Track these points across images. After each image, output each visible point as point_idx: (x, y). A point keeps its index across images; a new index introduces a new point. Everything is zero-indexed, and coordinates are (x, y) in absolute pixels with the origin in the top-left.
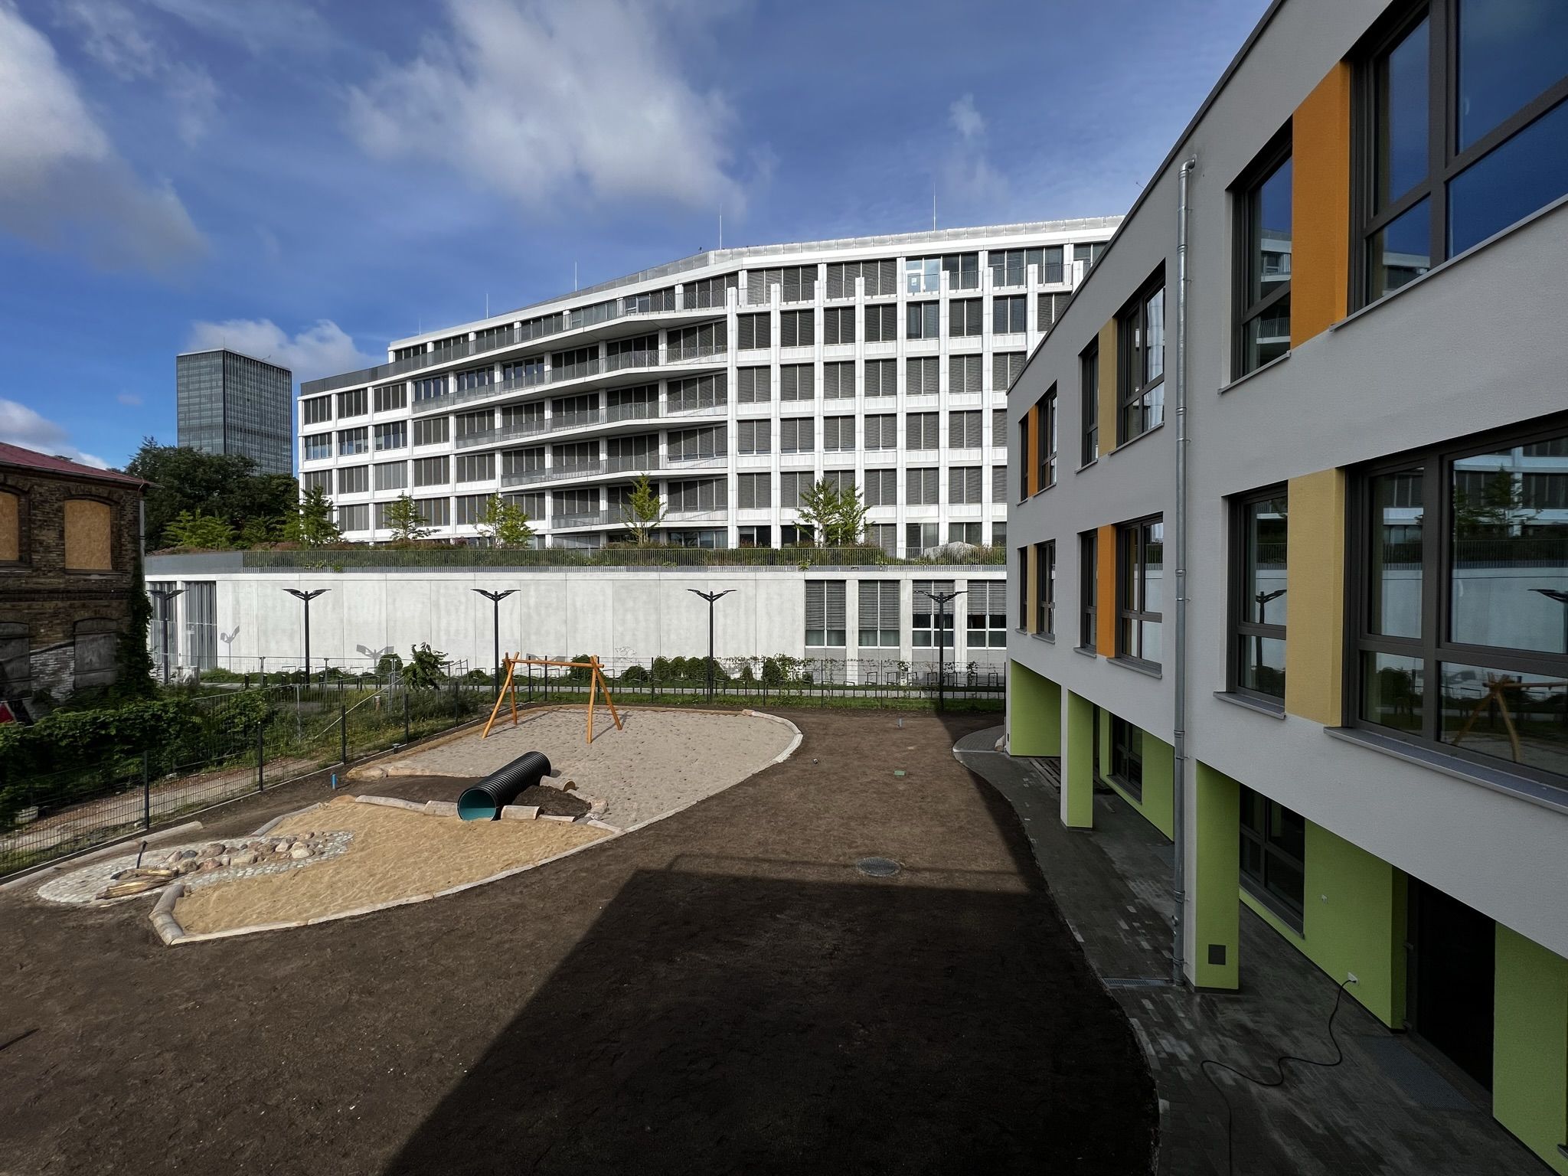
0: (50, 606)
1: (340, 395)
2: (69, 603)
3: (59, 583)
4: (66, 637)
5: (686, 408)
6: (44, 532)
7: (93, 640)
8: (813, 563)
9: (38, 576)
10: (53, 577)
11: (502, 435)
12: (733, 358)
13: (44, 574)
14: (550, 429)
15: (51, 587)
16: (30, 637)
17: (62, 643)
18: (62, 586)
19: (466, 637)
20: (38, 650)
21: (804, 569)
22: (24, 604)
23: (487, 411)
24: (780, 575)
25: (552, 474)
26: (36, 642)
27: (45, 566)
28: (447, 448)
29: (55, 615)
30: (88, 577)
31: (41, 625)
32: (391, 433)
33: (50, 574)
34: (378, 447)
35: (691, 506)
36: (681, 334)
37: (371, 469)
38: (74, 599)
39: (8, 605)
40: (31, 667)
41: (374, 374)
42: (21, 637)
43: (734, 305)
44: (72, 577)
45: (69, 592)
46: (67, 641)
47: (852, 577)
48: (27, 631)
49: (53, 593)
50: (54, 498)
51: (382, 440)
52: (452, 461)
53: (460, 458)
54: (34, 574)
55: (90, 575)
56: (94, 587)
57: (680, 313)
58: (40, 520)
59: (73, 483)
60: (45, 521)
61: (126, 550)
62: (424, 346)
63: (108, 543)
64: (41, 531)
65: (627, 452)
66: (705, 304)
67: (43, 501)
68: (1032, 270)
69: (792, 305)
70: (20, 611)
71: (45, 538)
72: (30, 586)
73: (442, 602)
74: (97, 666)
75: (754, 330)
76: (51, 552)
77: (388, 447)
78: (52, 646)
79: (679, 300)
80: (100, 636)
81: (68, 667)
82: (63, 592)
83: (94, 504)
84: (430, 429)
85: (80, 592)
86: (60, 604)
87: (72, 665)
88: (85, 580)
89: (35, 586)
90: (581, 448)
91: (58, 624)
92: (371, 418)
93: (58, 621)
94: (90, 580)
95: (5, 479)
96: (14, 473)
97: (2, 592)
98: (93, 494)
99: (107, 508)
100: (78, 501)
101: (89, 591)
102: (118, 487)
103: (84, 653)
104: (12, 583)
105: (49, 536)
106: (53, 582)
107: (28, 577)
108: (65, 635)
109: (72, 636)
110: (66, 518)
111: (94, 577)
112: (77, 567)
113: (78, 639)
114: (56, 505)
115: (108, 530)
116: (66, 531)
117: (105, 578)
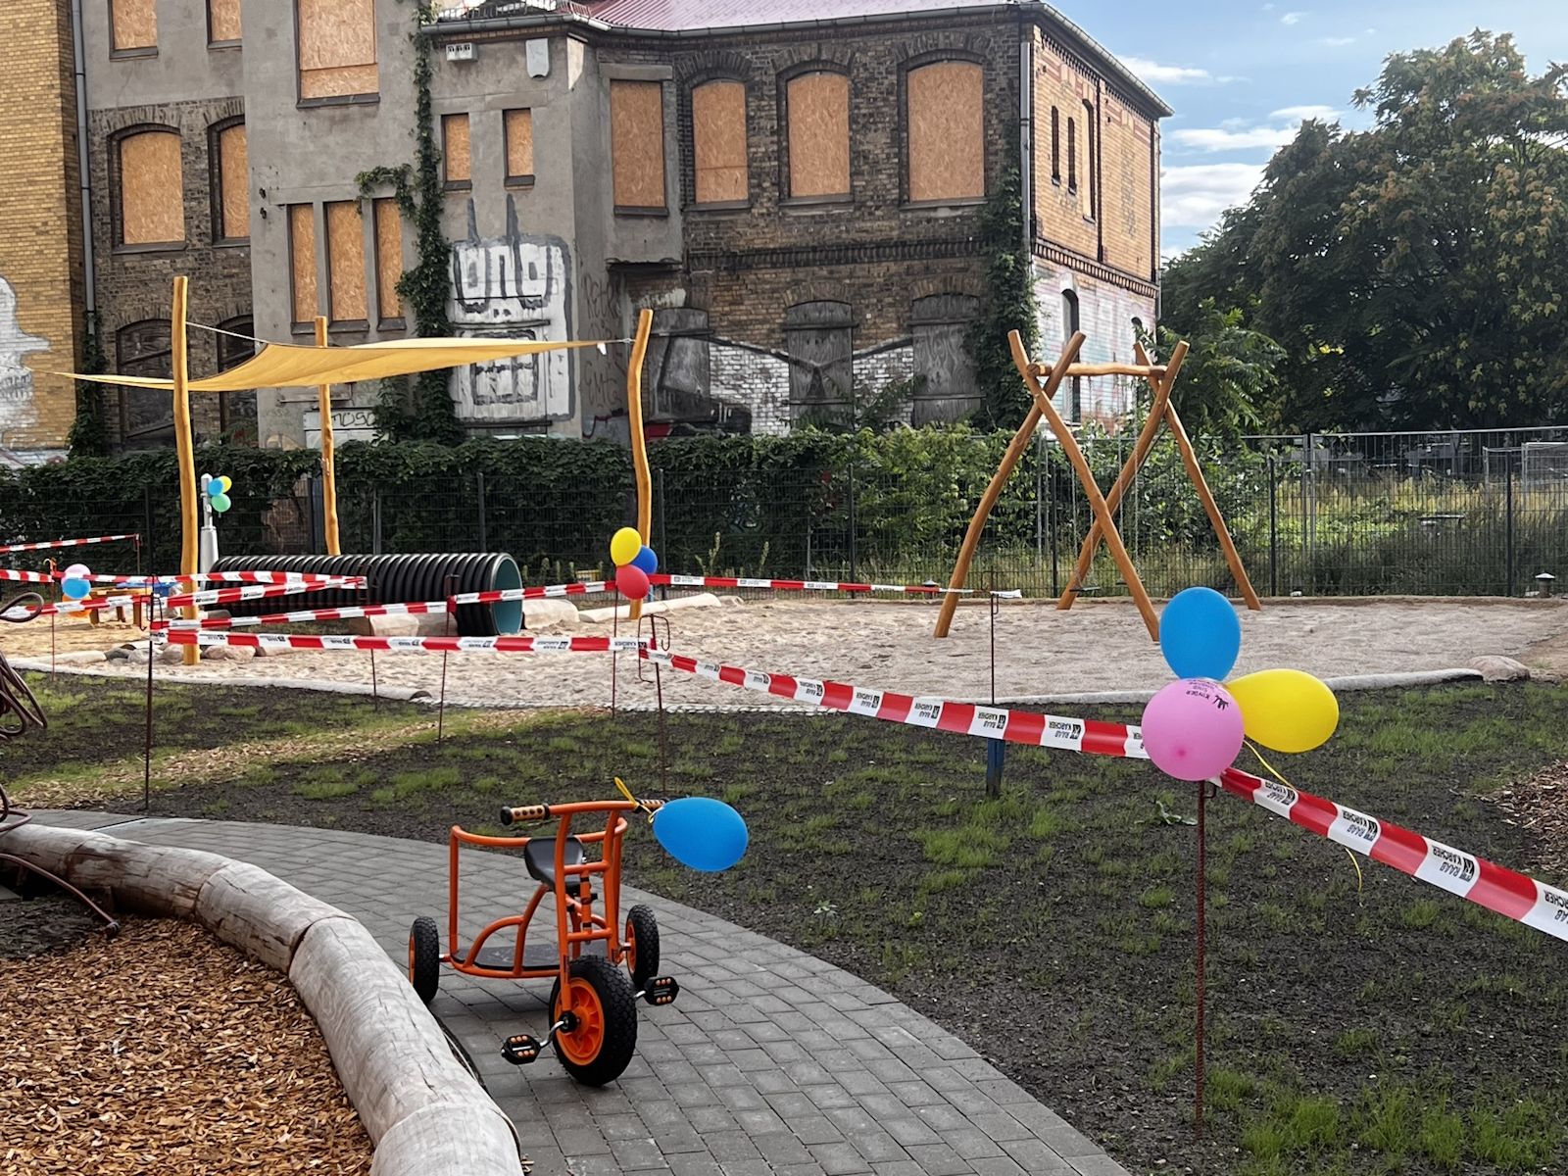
0: (879, 271)
2: (905, 264)
3: (892, 229)
4: (900, 329)
6: (871, 135)
7: (941, 336)
9: (862, 218)
10: (883, 218)
13: (870, 214)
15: (878, 237)
16: (850, 328)
17: (896, 340)
18: (895, 233)
20: (864, 351)
22: (845, 269)
26: (860, 338)
27: (872, 198)
29: (886, 287)
30: (932, 214)
31: (867, 307)
33: (878, 213)
38: (911, 258)
39: (825, 273)
40: (854, 378)
42: (841, 327)
44: (909, 215)
45: (904, 244)
46: (903, 336)
48: (849, 316)
49: (881, 249)
50: (884, 69)
54: (858, 214)
55: (935, 209)
56: (943, 232)
58: (864, 115)
59: (909, 35)
60: (871, 115)
61: (996, 154)
64: (865, 135)
67: (868, 79)
70: (839, 280)
71: (871, 147)
72: (854, 235)
74: (946, 386)
76: (879, 171)
78: (882, 344)
80: (952, 328)
81: (903, 385)
82: (896, 245)
83: (955, 66)
85: (921, 243)
86: (893, 267)
87: (910, 380)
88: (929, 221)
89: (857, 236)
91: (890, 305)
93: (890, 300)
94: (937, 219)
95: (820, 50)
96: (828, 37)
97: (814, 249)
98: (941, 47)
99: (977, 72)
100: (931, 67)
101: (933, 241)
102: (979, 24)
103: (927, 361)
104: (829, 233)
105: (878, 142)
106: (882, 226)
107: (849, 221)
108: (900, 326)
109: (911, 328)
110: (911, 104)
111: (943, 213)
112: (929, 196)
113: (919, 333)
114: (886, 82)
115: (979, 115)
116: (913, 129)
117: (959, 213)
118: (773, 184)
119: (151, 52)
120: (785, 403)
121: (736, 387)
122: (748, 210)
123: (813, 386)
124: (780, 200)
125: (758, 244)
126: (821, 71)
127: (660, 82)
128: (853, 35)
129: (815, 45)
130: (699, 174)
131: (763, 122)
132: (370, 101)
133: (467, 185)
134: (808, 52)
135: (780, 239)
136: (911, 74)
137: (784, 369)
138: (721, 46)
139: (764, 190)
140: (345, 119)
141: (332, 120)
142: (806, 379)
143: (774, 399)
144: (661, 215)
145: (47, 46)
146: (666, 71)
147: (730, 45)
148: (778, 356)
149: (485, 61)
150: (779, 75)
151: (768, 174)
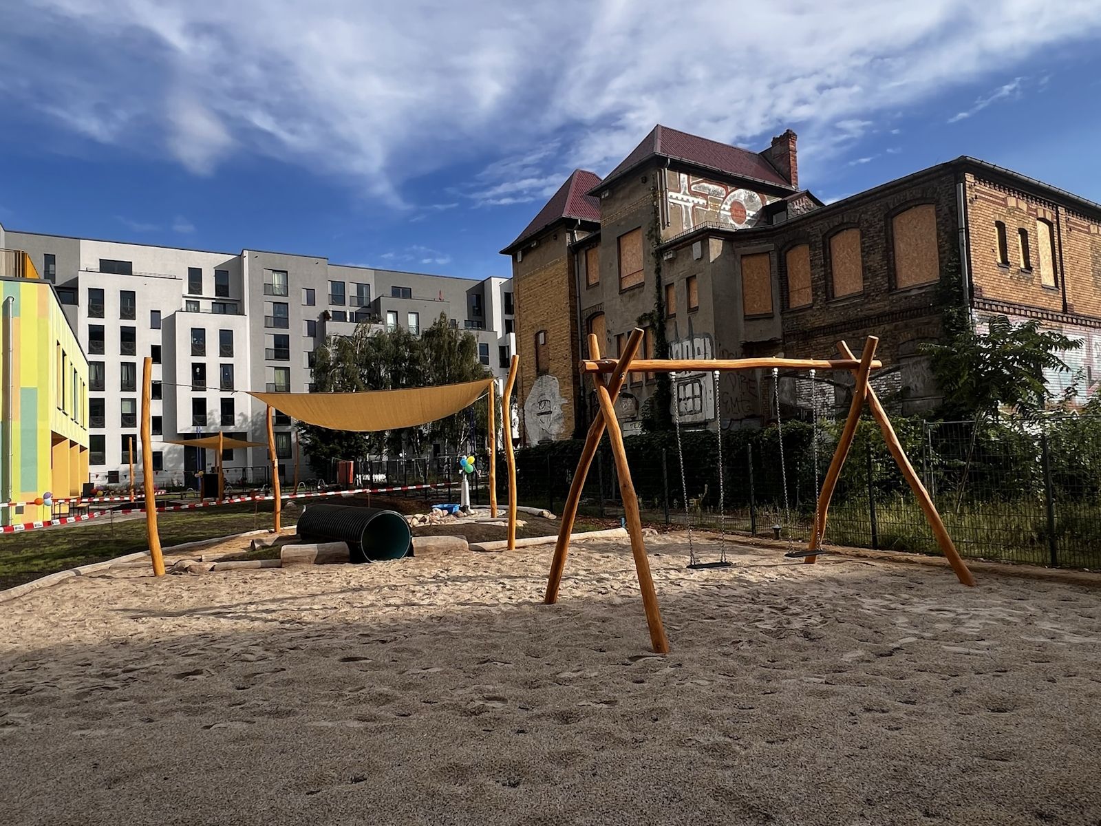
2: (894, 324)
3: (885, 306)
6: (872, 257)
7: (916, 363)
9: (868, 303)
10: (880, 301)
13: (873, 299)
15: (878, 312)
17: (891, 368)
18: (887, 308)
22: (861, 332)
27: (874, 291)
29: (884, 339)
30: (908, 294)
33: (877, 298)
38: (897, 320)
39: (850, 334)
44: (895, 297)
45: (892, 313)
46: (894, 366)
49: (880, 318)
50: (876, 219)
54: (866, 301)
55: (909, 291)
56: (914, 303)
58: (868, 247)
60: (871, 246)
63: (935, 250)
64: (868, 257)
70: (858, 338)
71: (872, 263)
72: (865, 313)
74: (921, 393)
76: (877, 275)
78: (883, 371)
80: (923, 358)
82: (888, 315)
83: (919, 209)
85: (901, 311)
86: (888, 327)
88: (906, 298)
89: (867, 313)
91: (886, 348)
93: (886, 345)
94: (911, 296)
95: (843, 218)
96: (847, 210)
97: (844, 323)
98: (908, 199)
99: (932, 209)
100: (905, 213)
101: (910, 309)
102: (929, 180)
103: (909, 378)
104: (852, 313)
105: (876, 259)
106: (880, 305)
107: (862, 305)
108: (892, 359)
109: (898, 360)
110: (896, 236)
111: (914, 292)
112: (908, 284)
113: (904, 363)
114: (878, 226)
115: (935, 234)
116: (897, 248)
117: (924, 291)
118: (823, 293)
119: (597, 284)
120: (833, 407)
121: (809, 400)
122: (811, 308)
123: (847, 397)
124: (827, 300)
125: (817, 325)
126: (847, 229)
127: (768, 252)
128: (859, 205)
129: (840, 216)
130: (791, 294)
131: (817, 262)
132: (641, 285)
133: (674, 315)
134: (837, 220)
135: (828, 320)
136: (894, 219)
137: (831, 389)
138: (795, 228)
139: (819, 296)
140: (634, 295)
141: (630, 297)
142: (844, 394)
143: (828, 405)
144: (769, 317)
145: (565, 288)
146: (771, 246)
147: (799, 226)
148: (828, 382)
149: (680, 257)
150: (824, 236)
151: (820, 288)
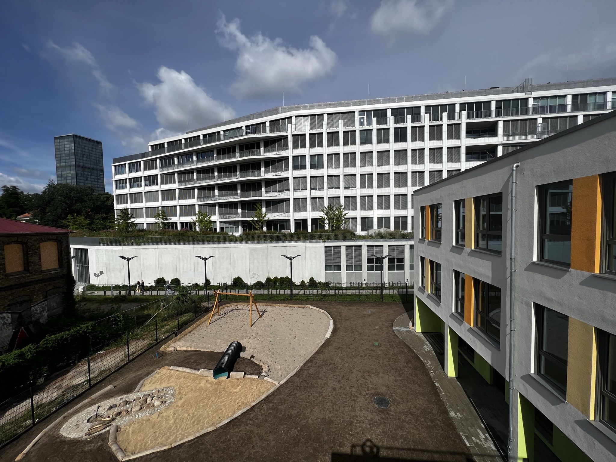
0: (37, 287)
1: (129, 163)
2: (44, 284)
3: (40, 277)
4: (43, 298)
5: (272, 172)
6: (33, 258)
7: (54, 297)
8: (328, 239)
9: (32, 276)
10: (38, 275)
11: (197, 182)
12: (290, 152)
13: (34, 274)
14: (216, 180)
15: (37, 279)
16: (30, 300)
17: (42, 300)
19: (190, 270)
20: (34, 305)
21: (324, 242)
22: (27, 288)
23: (191, 172)
24: (314, 244)
25: (218, 198)
26: (33, 302)
27: (34, 271)
28: (175, 186)
29: (39, 290)
30: (50, 273)
31: (34, 295)
32: (151, 180)
33: (36, 274)
34: (146, 185)
35: (275, 211)
36: (270, 143)
37: (143, 193)
38: (46, 282)
39: (21, 289)
40: (31, 312)
41: (143, 155)
42: (27, 301)
43: (290, 131)
44: (45, 274)
45: (44, 280)
46: (44, 299)
47: (343, 245)
48: (29, 298)
49: (38, 282)
50: (36, 243)
51: (147, 182)
52: (177, 191)
53: (180, 190)
54: (31, 275)
55: (51, 271)
56: (53, 276)
57: (268, 134)
58: (31, 253)
59: (43, 236)
60: (34, 253)
61: (64, 259)
62: (163, 144)
63: (57, 257)
65: (249, 190)
66: (278, 130)
67: (32, 245)
68: (409, 117)
69: (314, 131)
70: (26, 291)
71: (34, 260)
73: (181, 256)
74: (56, 307)
75: (299, 141)
76: (36, 265)
77: (150, 185)
78: (39, 302)
79: (268, 129)
80: (57, 295)
81: (45, 310)
82: (42, 280)
83: (51, 242)
84: (167, 178)
85: (48, 279)
86: (41, 285)
87: (47, 308)
88: (50, 274)
89: (31, 280)
90: (230, 188)
91: (41, 293)
92: (142, 173)
94: (51, 273)
95: (18, 239)
97: (18, 285)
98: (51, 239)
99: (56, 243)
100: (45, 242)
101: (51, 278)
102: (60, 234)
103: (51, 303)
106: (38, 277)
109: (46, 297)
110: (41, 250)
111: (53, 272)
112: (46, 269)
113: (48, 298)
114: (37, 246)
117: (57, 271)
118: (4, 271)
120: (10, 324)
123: (19, 317)
124: (6, 275)
126: (14, 243)
128: (27, 236)
129: (16, 238)
134: (14, 239)
135: (7, 284)
136: (41, 244)
137: (10, 315)
139: (1, 273)
142: (17, 316)
143: (6, 324)
148: (7, 313)
150: (4, 245)
151: (2, 269)
